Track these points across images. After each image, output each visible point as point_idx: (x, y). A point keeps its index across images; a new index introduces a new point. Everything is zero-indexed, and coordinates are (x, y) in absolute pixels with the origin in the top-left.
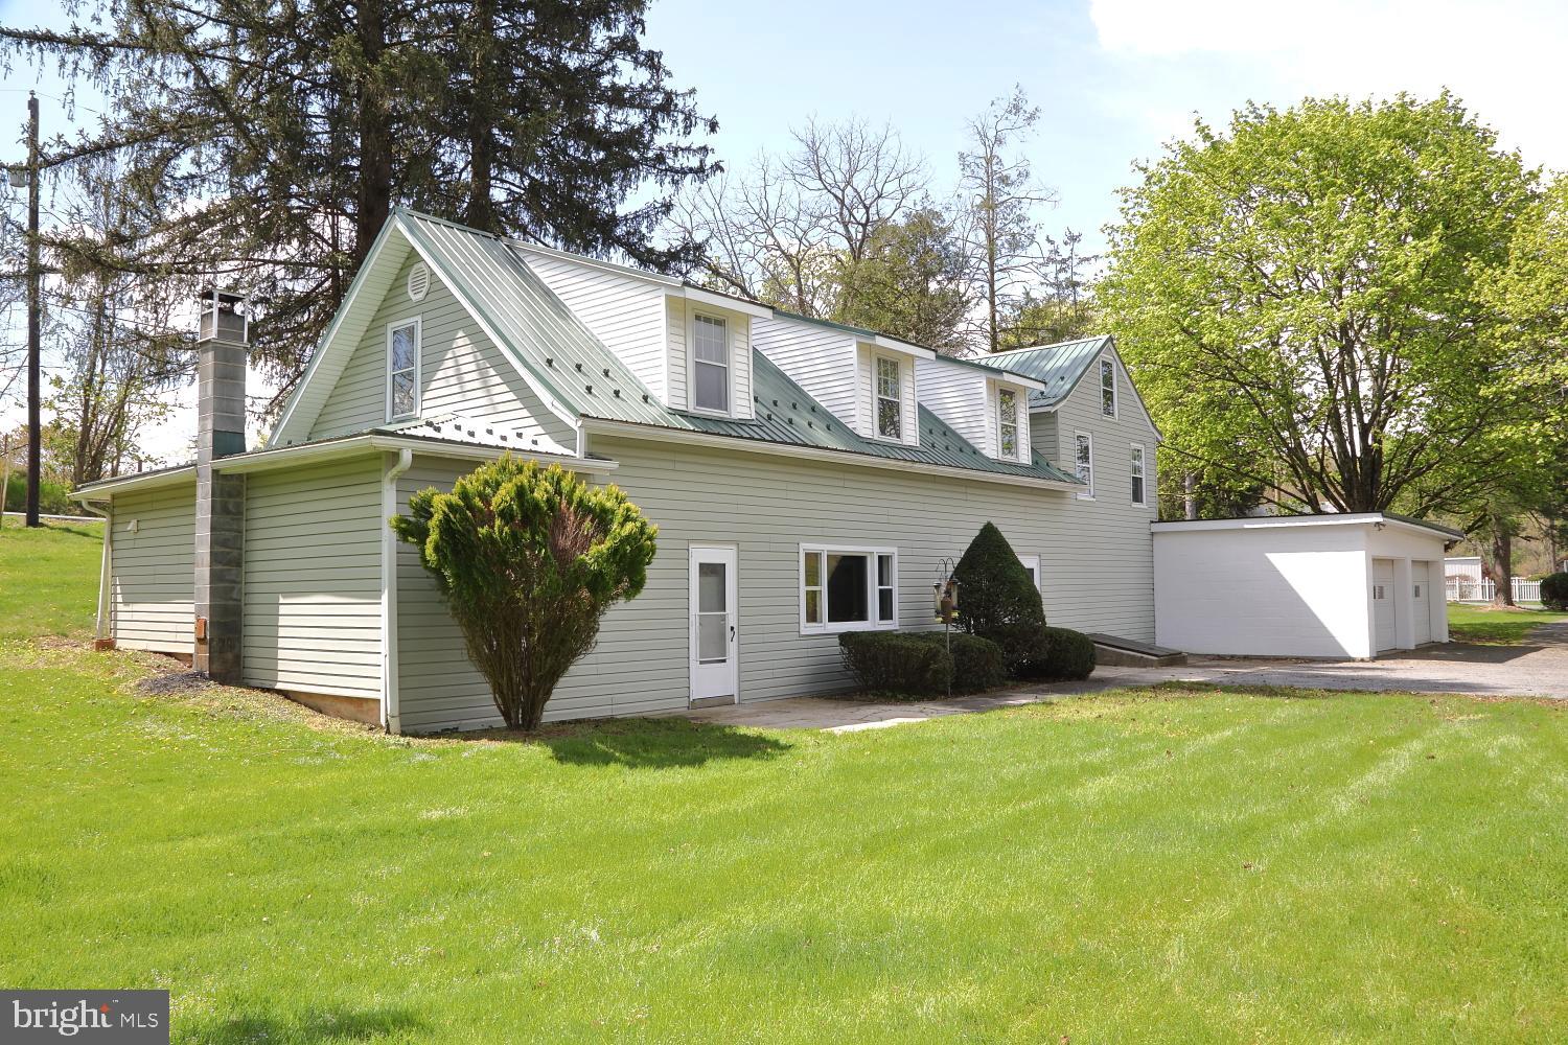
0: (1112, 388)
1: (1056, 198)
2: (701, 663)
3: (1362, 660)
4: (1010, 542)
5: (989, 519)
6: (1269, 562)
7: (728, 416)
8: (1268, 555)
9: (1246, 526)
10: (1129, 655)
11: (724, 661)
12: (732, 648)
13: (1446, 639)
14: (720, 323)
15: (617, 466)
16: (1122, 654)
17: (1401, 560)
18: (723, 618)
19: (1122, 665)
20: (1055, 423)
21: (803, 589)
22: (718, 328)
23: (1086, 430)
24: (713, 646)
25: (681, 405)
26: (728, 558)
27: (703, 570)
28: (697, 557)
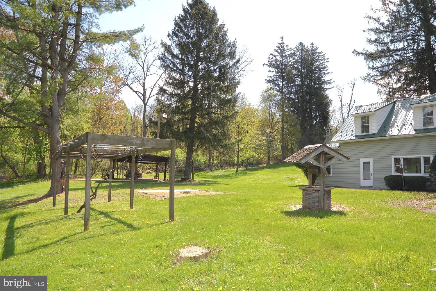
2: (364, 180)
7: (369, 134)
11: (370, 180)
18: (370, 172)
21: (393, 166)
24: (367, 177)
25: (357, 134)
26: (370, 160)
27: (364, 163)
28: (362, 161)
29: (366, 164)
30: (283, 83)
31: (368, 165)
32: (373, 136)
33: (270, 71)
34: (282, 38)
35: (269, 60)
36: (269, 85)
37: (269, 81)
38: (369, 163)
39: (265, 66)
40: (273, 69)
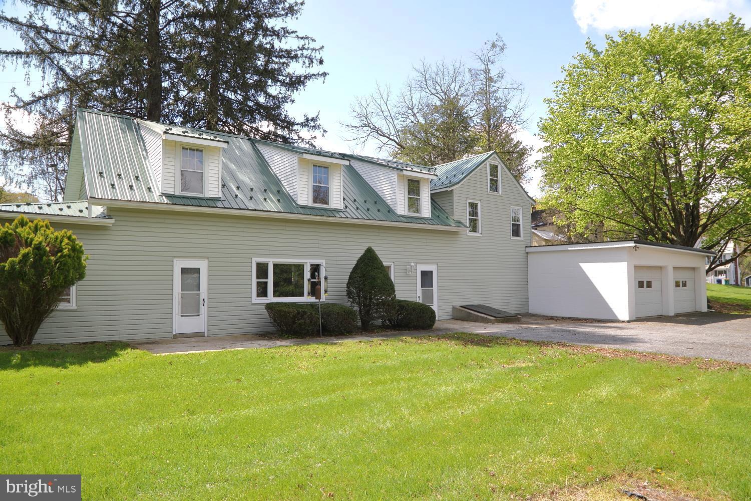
0: (497, 177)
1: (521, 87)
2: (181, 316)
3: (623, 322)
4: (379, 256)
5: (370, 245)
6: (581, 267)
7: (203, 196)
8: (581, 264)
9: (569, 249)
10: (483, 317)
11: (199, 315)
12: (204, 310)
13: (705, 309)
14: (201, 151)
15: (114, 221)
16: (478, 316)
17: (665, 267)
18: (198, 295)
19: (478, 322)
20: (452, 196)
21: (255, 281)
22: (200, 153)
23: (477, 200)
24: (191, 308)
25: (170, 191)
26: (202, 265)
27: (184, 271)
28: (179, 264)
29: (190, 273)
31: (195, 275)
32: (211, 203)
38: (197, 271)
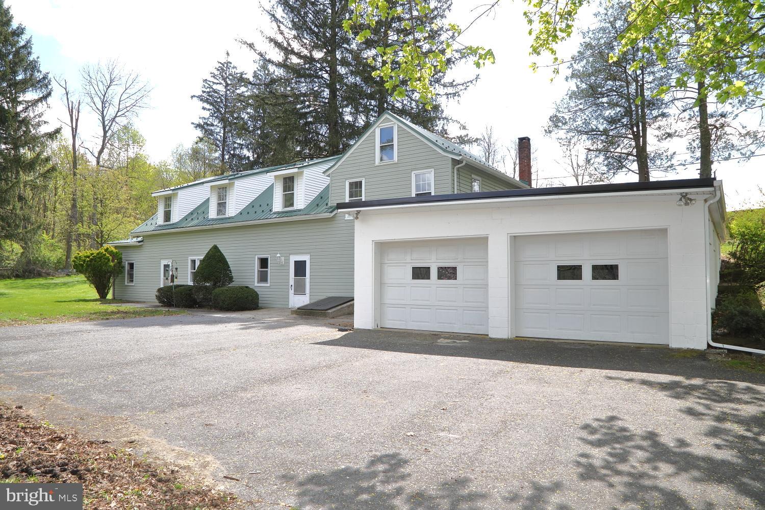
0: (393, 142)
7: (170, 223)
21: (189, 271)
23: (358, 177)
25: (160, 224)
26: (170, 263)
27: (165, 266)
28: (163, 263)
30: (224, 130)
33: (204, 108)
34: (228, 54)
35: (204, 90)
36: (199, 133)
37: (199, 126)
39: (195, 99)
40: (208, 106)
